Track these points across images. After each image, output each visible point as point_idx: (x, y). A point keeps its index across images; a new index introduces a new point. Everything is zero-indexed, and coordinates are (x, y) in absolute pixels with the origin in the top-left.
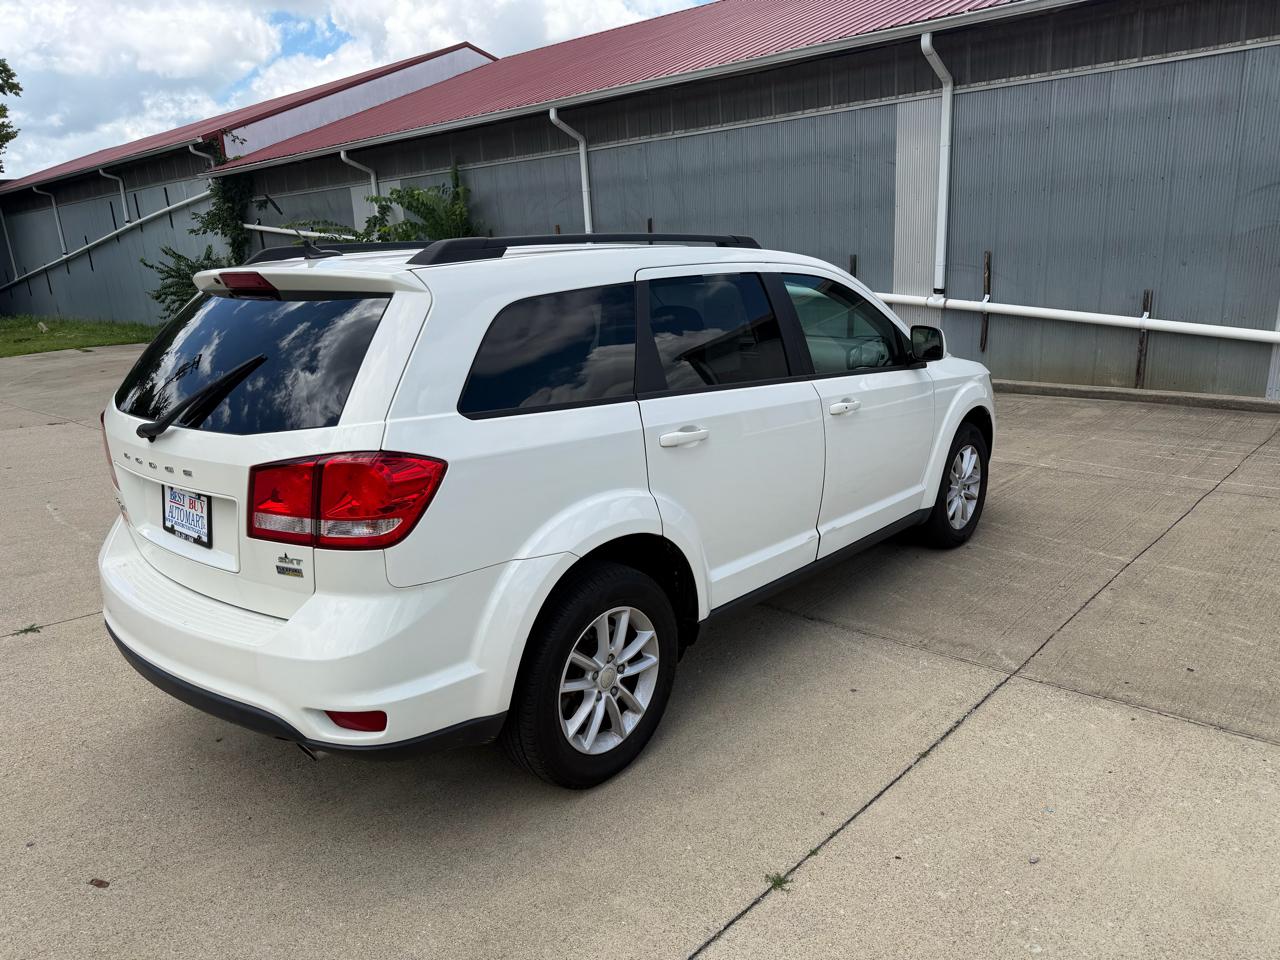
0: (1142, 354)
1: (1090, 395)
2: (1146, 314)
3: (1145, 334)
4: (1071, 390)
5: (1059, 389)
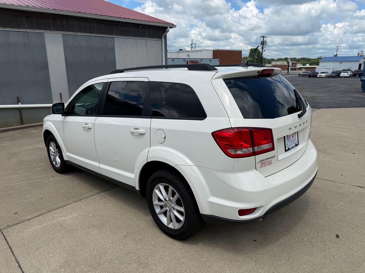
0: (21, 114)
1: (22, 128)
2: (20, 103)
3: (20, 109)
4: (15, 128)
5: (11, 129)
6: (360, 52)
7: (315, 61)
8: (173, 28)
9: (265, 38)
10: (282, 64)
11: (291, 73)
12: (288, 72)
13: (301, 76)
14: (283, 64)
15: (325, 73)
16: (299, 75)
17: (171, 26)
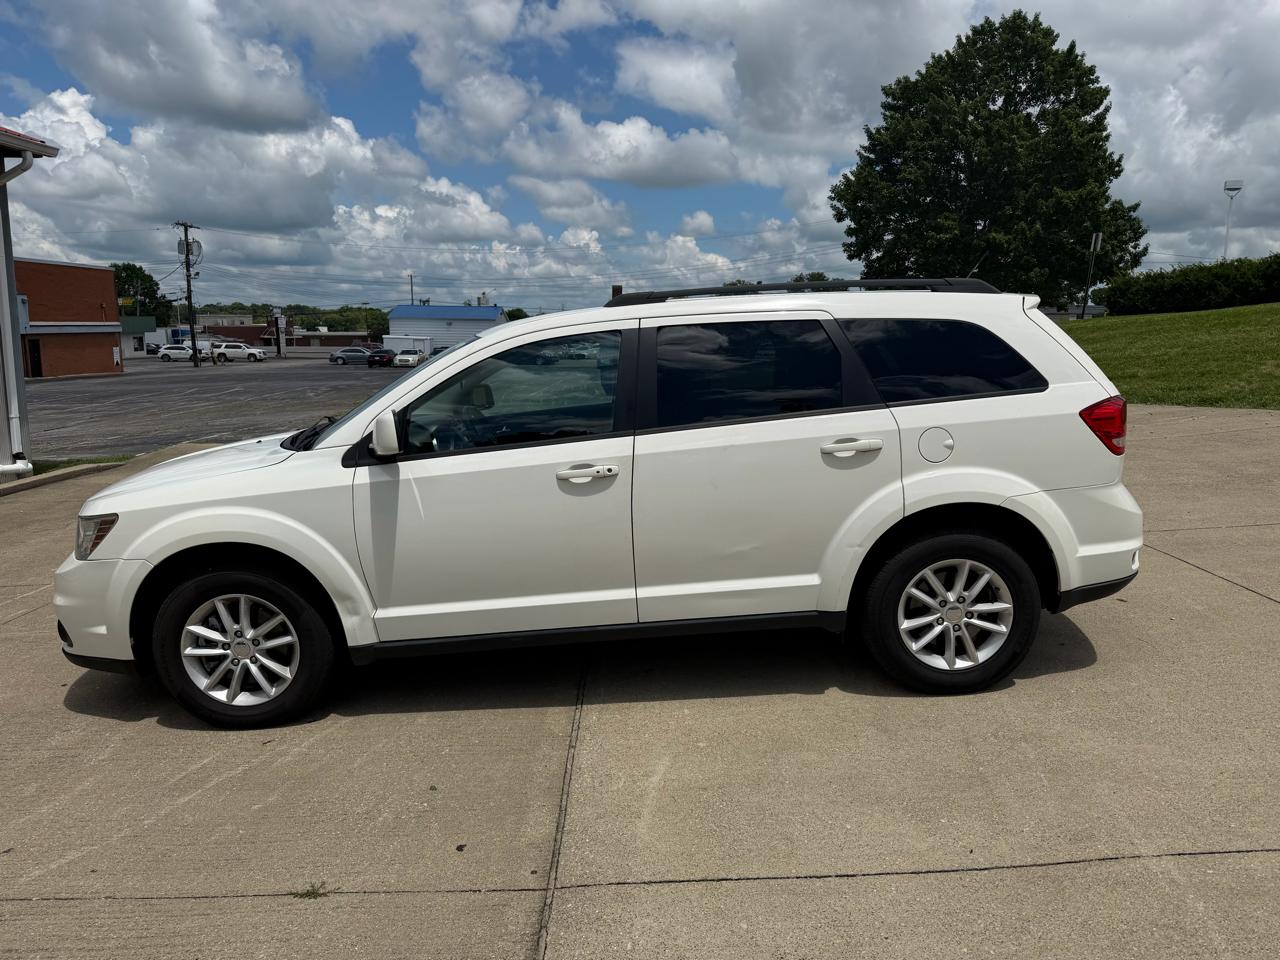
6: (481, 296)
7: (337, 316)
8: (41, 156)
9: (190, 230)
10: (237, 324)
11: (288, 355)
12: (279, 351)
13: (340, 362)
14: (242, 323)
15: (415, 353)
16: (331, 360)
17: (37, 150)
